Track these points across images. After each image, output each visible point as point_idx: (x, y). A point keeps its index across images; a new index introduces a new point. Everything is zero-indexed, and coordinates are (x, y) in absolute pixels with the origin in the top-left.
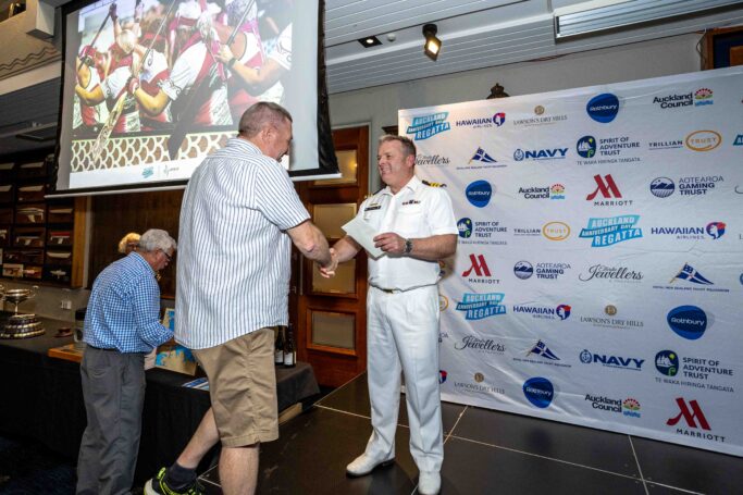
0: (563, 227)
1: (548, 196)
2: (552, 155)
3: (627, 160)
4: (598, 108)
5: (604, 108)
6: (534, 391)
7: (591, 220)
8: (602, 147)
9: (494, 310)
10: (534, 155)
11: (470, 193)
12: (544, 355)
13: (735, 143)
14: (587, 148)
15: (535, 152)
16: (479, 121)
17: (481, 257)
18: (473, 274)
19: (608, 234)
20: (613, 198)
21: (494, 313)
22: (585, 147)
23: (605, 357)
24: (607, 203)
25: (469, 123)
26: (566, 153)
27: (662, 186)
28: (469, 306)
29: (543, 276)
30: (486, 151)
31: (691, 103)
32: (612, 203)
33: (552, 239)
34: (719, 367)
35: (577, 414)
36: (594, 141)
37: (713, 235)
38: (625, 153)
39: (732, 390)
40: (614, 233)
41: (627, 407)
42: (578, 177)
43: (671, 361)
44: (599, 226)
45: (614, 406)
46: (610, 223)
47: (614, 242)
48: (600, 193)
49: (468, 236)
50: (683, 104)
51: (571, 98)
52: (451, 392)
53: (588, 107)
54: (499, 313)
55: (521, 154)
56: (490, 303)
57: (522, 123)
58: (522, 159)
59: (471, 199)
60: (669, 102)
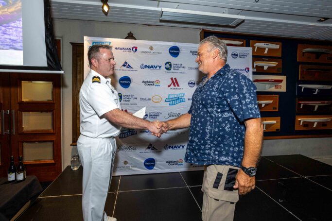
0: (159, 98)
1: (154, 85)
2: (156, 68)
3: (181, 73)
4: (173, 51)
5: (175, 51)
6: (148, 164)
7: (169, 95)
8: (173, 67)
9: (132, 133)
10: (149, 67)
11: (121, 82)
12: (152, 149)
14: (169, 66)
16: (126, 49)
17: (126, 111)
19: (175, 100)
20: (177, 87)
21: (132, 135)
22: (168, 66)
23: (173, 146)
25: (121, 49)
26: (161, 68)
27: (192, 83)
29: (152, 117)
30: (129, 63)
32: (176, 89)
33: (155, 102)
35: (163, 169)
38: (181, 70)
40: (177, 100)
41: (179, 162)
42: (165, 78)
44: (172, 97)
45: (175, 163)
46: (176, 97)
47: (177, 104)
48: (172, 85)
49: (120, 101)
51: (163, 45)
52: (114, 172)
53: (170, 50)
54: (134, 134)
55: (143, 66)
56: (130, 130)
57: (144, 53)
58: (144, 68)
59: (122, 84)
60: (194, 53)
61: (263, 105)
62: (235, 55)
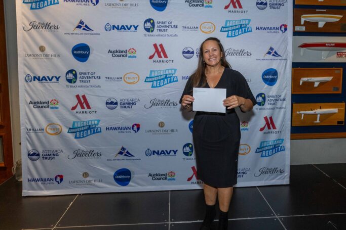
1: (126, 56)
2: (129, 29)
3: (171, 36)
4: (156, 2)
5: (159, 2)
6: (120, 177)
7: (151, 71)
8: (158, 27)
9: (94, 130)
10: (118, 28)
11: (75, 52)
12: (125, 155)
13: (221, 31)
14: (150, 25)
15: (118, 26)
16: (81, 1)
17: (84, 97)
18: (79, 108)
19: (160, 80)
20: (163, 59)
21: (94, 133)
22: (148, 25)
23: (158, 151)
24: (160, 61)
25: (73, 1)
26: (138, 28)
27: (188, 52)
28: (77, 130)
29: (124, 107)
30: (86, 23)
31: (203, 5)
32: (163, 61)
33: (129, 83)
35: (144, 186)
36: (154, 22)
38: (170, 31)
40: (163, 79)
41: (169, 176)
43: (190, 148)
44: (156, 75)
45: (163, 177)
46: (162, 74)
47: (164, 85)
49: (75, 82)
50: (199, 5)
52: (67, 188)
54: (97, 132)
55: (109, 26)
56: (91, 127)
57: (110, 5)
58: (110, 30)
59: (76, 56)
60: (192, 3)
61: (316, 84)
62: (262, 3)
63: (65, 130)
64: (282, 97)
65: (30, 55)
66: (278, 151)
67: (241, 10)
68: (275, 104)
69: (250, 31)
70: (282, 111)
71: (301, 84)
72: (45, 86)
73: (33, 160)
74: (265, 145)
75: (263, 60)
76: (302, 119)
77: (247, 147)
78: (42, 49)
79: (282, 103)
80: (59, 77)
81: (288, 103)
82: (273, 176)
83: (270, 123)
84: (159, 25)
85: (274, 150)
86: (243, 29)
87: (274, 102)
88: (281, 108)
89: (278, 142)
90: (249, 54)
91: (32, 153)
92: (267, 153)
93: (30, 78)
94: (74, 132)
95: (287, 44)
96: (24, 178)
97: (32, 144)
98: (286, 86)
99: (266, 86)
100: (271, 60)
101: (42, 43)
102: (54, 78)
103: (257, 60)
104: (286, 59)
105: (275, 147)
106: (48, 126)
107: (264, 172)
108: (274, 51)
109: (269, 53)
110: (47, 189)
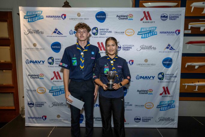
3: (108, 37)
4: (99, 17)
5: (101, 17)
8: (100, 32)
11: (53, 47)
13: (138, 34)
16: (55, 17)
17: (58, 73)
18: (55, 79)
21: (63, 93)
22: (95, 31)
24: (101, 52)
25: (51, 17)
27: (118, 47)
28: (54, 91)
31: (127, 19)
32: (103, 53)
34: (129, 104)
36: (98, 29)
37: (130, 64)
39: (132, 110)
49: (53, 64)
50: (125, 19)
51: (91, 11)
52: (49, 123)
53: (96, 16)
55: (72, 32)
56: (62, 90)
57: (72, 19)
58: (72, 34)
59: (53, 49)
60: (121, 17)
61: (196, 67)
62: (164, 17)
63: (48, 91)
64: (175, 75)
65: (28, 49)
66: (171, 108)
67: (151, 21)
68: (170, 79)
69: (156, 34)
70: (175, 83)
71: (186, 66)
72: (36, 66)
73: (30, 107)
74: (163, 104)
75: (163, 52)
76: (186, 88)
77: (152, 104)
78: (35, 45)
79: (175, 79)
80: (44, 61)
81: (178, 79)
82: (167, 123)
83: (166, 91)
84: (101, 31)
85: (168, 107)
86: (152, 33)
87: (169, 78)
88: (173, 82)
89: (171, 102)
90: (155, 49)
91: (30, 103)
92: (164, 108)
93: (28, 61)
94: (52, 92)
95: (180, 42)
96: (26, 116)
97: (30, 98)
98: (177, 69)
99: (165, 68)
100: (169, 52)
101: (35, 42)
102: (41, 62)
103: (159, 52)
104: (178, 52)
105: (169, 105)
106: (38, 88)
107: (162, 119)
108: (171, 47)
109: (167, 48)
110: (38, 123)
